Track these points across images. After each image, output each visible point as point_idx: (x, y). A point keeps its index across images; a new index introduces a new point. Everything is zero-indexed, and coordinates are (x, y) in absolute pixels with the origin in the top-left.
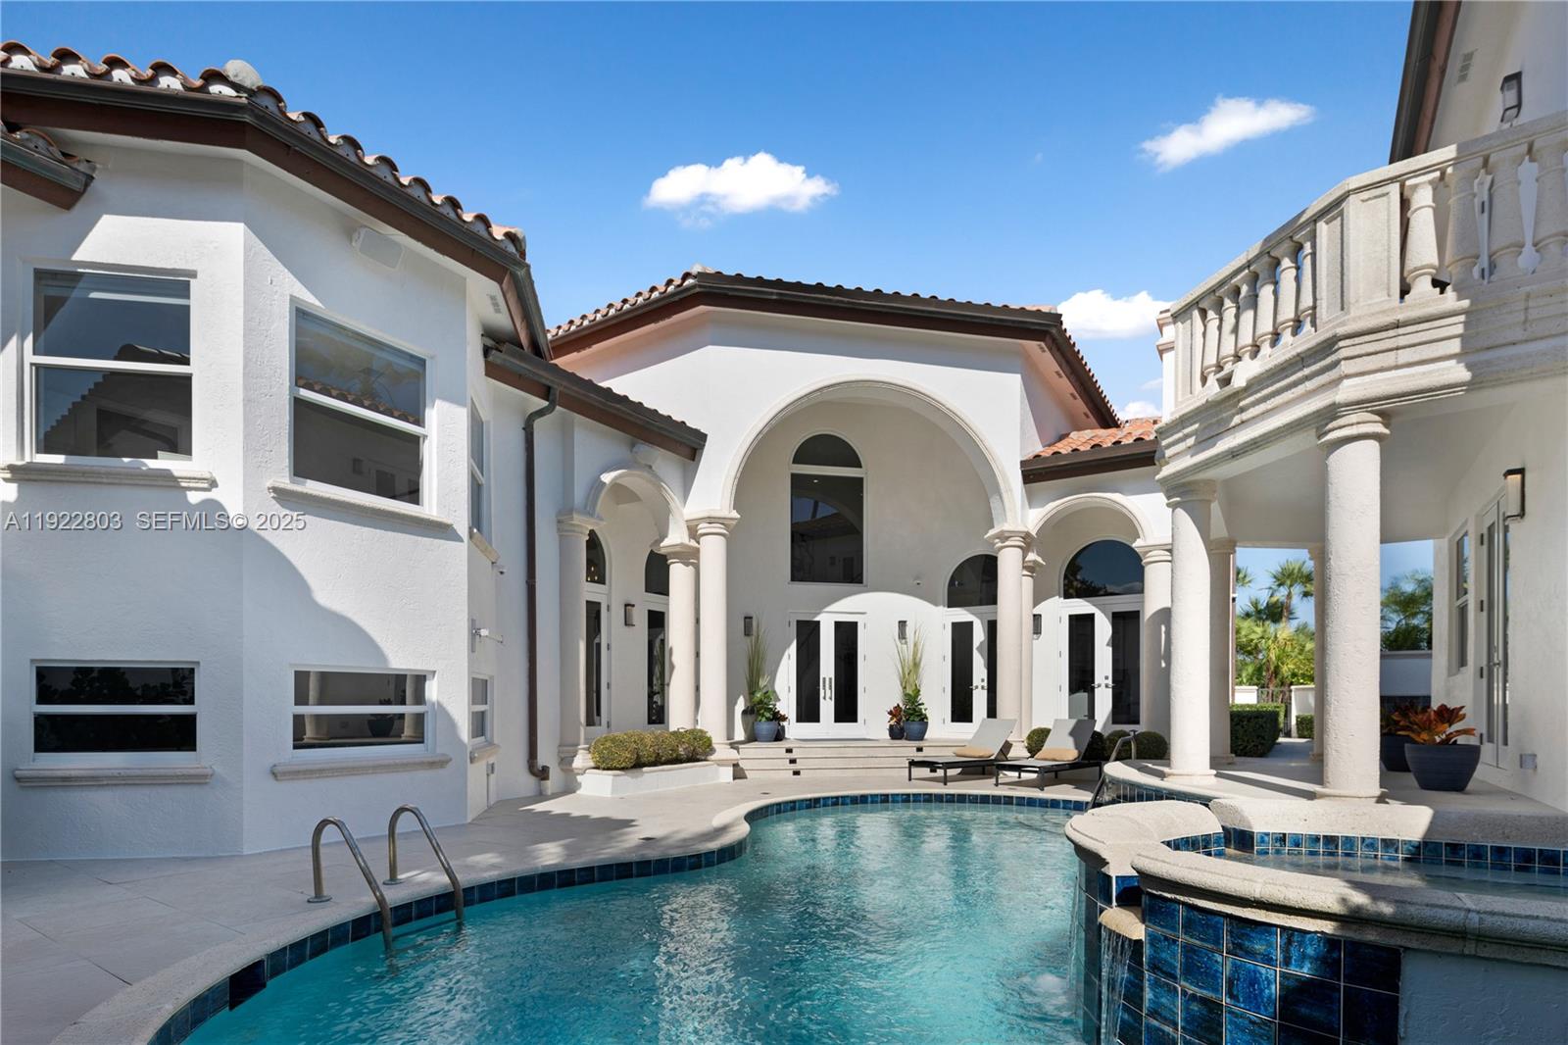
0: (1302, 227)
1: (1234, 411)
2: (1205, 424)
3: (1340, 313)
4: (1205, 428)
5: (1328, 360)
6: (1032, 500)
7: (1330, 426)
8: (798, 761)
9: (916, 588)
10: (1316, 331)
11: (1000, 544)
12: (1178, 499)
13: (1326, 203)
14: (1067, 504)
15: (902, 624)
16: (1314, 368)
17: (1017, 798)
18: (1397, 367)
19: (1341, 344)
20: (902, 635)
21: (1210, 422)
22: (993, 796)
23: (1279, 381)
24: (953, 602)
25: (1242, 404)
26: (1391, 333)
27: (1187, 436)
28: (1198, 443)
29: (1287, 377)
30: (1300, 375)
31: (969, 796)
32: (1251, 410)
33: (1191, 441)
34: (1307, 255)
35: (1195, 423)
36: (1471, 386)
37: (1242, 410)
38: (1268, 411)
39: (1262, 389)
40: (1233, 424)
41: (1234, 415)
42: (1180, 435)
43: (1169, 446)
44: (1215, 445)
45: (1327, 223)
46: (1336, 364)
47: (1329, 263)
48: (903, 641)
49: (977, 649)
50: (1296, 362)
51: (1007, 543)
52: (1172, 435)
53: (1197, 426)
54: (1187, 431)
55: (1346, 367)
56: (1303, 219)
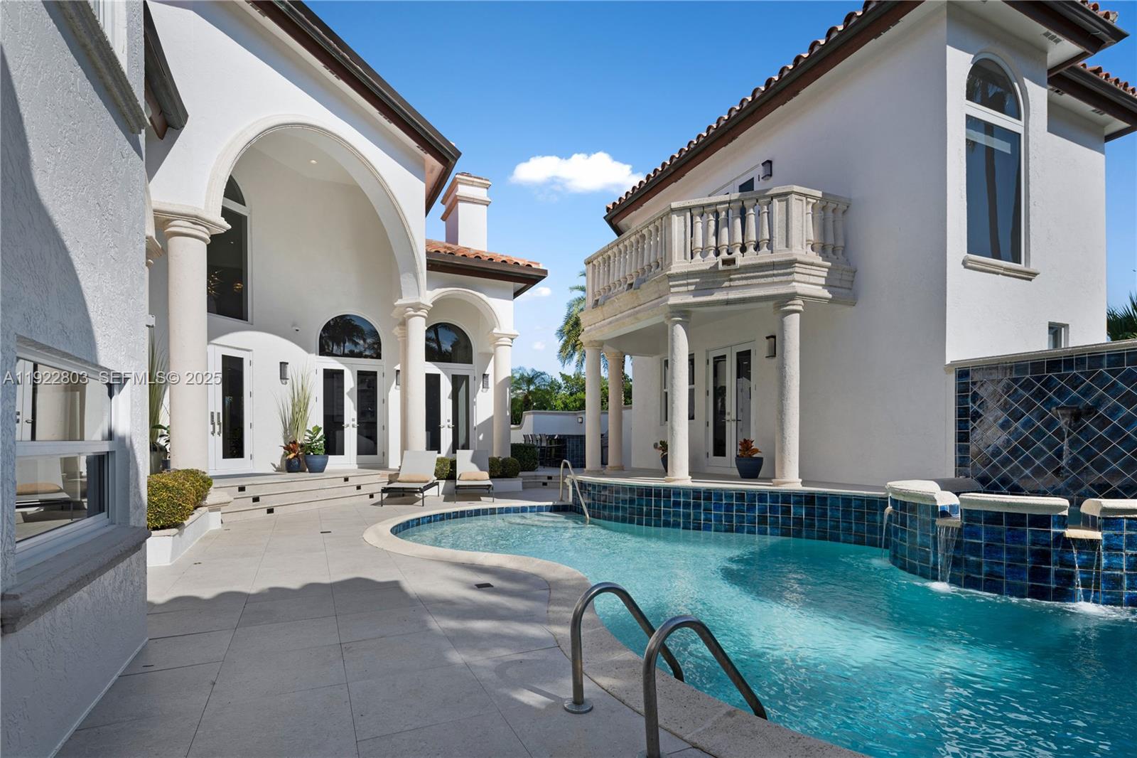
0: (765, 197)
1: (727, 278)
2: (704, 281)
3: (785, 248)
4: (703, 283)
5: (788, 270)
6: (431, 285)
7: (790, 303)
8: (260, 498)
9: (292, 333)
10: (772, 253)
11: (413, 313)
12: (680, 319)
13: (781, 192)
14: (450, 293)
15: (283, 365)
16: (780, 272)
17: (499, 508)
18: (808, 283)
19: (797, 265)
20: (283, 377)
21: (707, 280)
22: (483, 510)
23: (758, 272)
24: (323, 351)
25: (732, 277)
26: (810, 267)
27: (688, 284)
28: (695, 290)
29: (763, 271)
30: (771, 272)
31: (467, 511)
32: (737, 282)
33: (692, 288)
34: (765, 212)
35: (697, 278)
36: (831, 301)
37: (731, 280)
38: (748, 285)
39: (747, 273)
40: (724, 285)
41: (725, 281)
42: (685, 282)
43: (674, 286)
44: (713, 294)
45: (778, 201)
46: (791, 273)
47: (779, 222)
48: (284, 381)
49: (348, 394)
50: (770, 266)
51: (419, 313)
52: (678, 281)
53: (698, 280)
54: (690, 281)
55: (797, 277)
56: (768, 193)
